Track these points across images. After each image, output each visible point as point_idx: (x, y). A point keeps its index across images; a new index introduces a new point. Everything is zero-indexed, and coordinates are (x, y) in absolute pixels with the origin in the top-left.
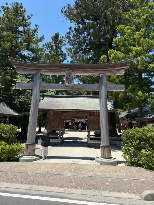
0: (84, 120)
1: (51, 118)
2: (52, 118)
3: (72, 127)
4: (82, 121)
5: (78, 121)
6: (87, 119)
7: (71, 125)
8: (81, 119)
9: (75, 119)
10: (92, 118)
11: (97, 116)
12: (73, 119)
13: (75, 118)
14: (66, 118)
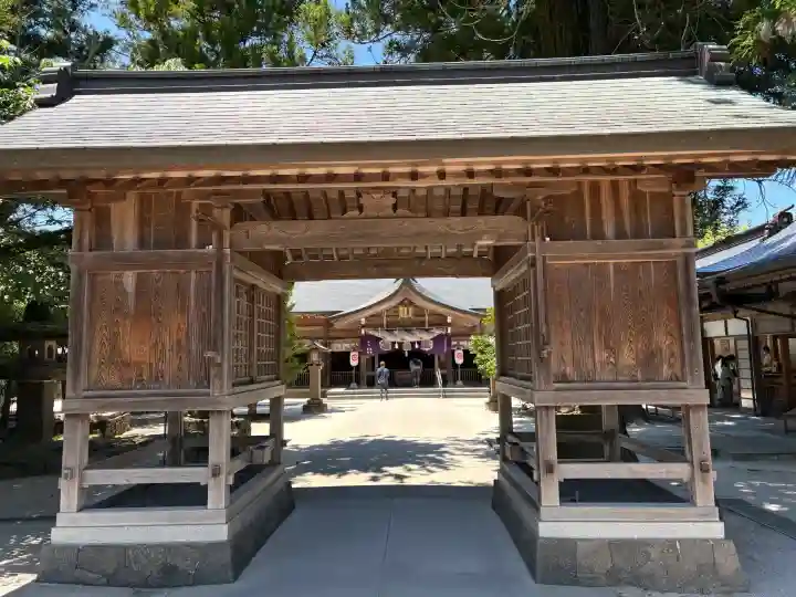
0: (426, 337)
1: (119, 284)
2: (129, 279)
3: (365, 373)
4: (413, 344)
5: (394, 343)
6: (437, 332)
7: (358, 367)
8: (409, 331)
9: (376, 334)
10: (566, 256)
11: (620, 234)
12: (368, 337)
13: (375, 327)
14: (332, 334)
